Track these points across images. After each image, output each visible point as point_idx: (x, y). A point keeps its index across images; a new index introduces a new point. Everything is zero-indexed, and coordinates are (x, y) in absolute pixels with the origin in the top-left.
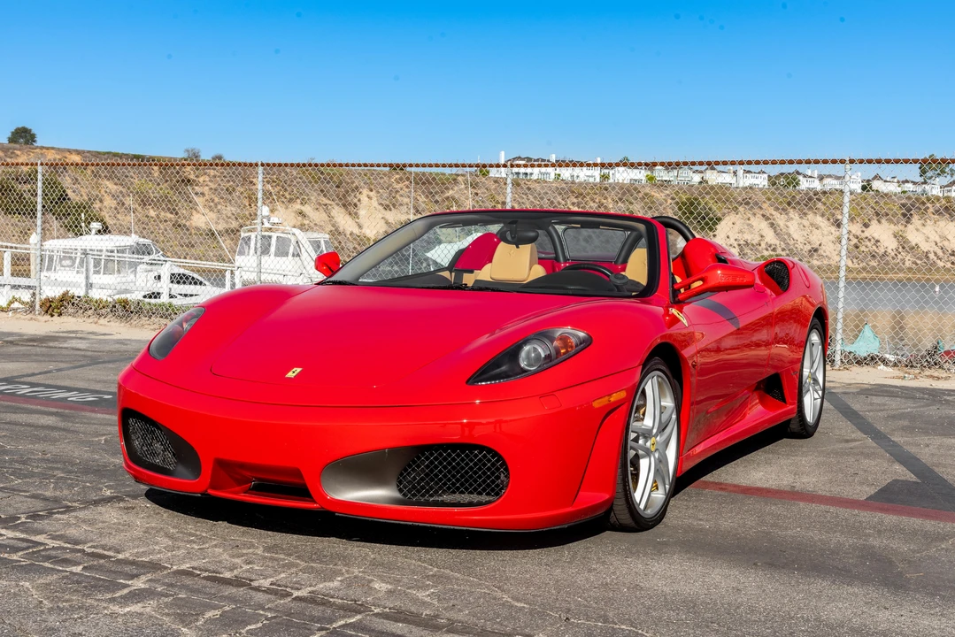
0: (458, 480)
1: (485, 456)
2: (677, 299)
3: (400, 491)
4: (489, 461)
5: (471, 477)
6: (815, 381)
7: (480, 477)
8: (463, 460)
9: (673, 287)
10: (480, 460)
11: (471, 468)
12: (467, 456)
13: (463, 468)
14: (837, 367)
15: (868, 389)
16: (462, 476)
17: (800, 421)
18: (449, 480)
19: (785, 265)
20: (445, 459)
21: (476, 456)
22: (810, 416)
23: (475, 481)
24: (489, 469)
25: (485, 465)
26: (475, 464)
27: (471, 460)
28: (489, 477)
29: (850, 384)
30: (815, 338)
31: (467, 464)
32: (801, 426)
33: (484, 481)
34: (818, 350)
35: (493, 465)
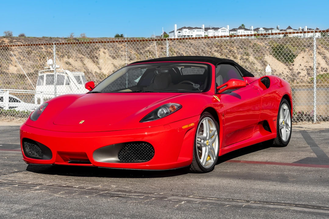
0: (138, 154)
1: (146, 145)
2: (218, 93)
3: (119, 158)
4: (148, 147)
5: (142, 152)
6: (287, 125)
7: (145, 153)
8: (139, 147)
9: (216, 88)
10: (145, 147)
11: (142, 150)
12: (140, 146)
13: (139, 150)
14: (315, 122)
15: (324, 130)
16: (139, 153)
17: (279, 140)
18: (135, 154)
19: (269, 78)
20: (133, 147)
21: (143, 145)
22: (284, 138)
23: (144, 154)
24: (148, 150)
25: (146, 148)
26: (143, 148)
27: (142, 147)
28: (148, 152)
29: (316, 129)
30: (285, 107)
31: (141, 148)
32: (280, 142)
33: (147, 154)
34: (287, 112)
35: (149, 148)
